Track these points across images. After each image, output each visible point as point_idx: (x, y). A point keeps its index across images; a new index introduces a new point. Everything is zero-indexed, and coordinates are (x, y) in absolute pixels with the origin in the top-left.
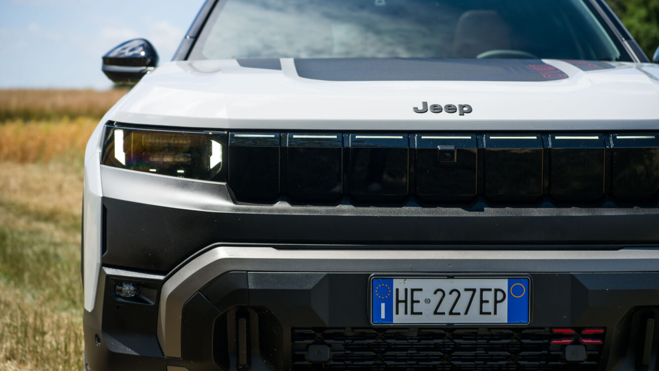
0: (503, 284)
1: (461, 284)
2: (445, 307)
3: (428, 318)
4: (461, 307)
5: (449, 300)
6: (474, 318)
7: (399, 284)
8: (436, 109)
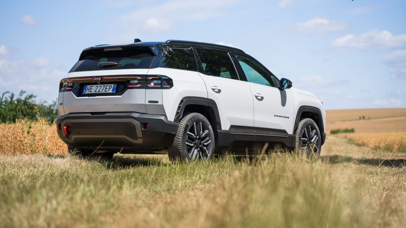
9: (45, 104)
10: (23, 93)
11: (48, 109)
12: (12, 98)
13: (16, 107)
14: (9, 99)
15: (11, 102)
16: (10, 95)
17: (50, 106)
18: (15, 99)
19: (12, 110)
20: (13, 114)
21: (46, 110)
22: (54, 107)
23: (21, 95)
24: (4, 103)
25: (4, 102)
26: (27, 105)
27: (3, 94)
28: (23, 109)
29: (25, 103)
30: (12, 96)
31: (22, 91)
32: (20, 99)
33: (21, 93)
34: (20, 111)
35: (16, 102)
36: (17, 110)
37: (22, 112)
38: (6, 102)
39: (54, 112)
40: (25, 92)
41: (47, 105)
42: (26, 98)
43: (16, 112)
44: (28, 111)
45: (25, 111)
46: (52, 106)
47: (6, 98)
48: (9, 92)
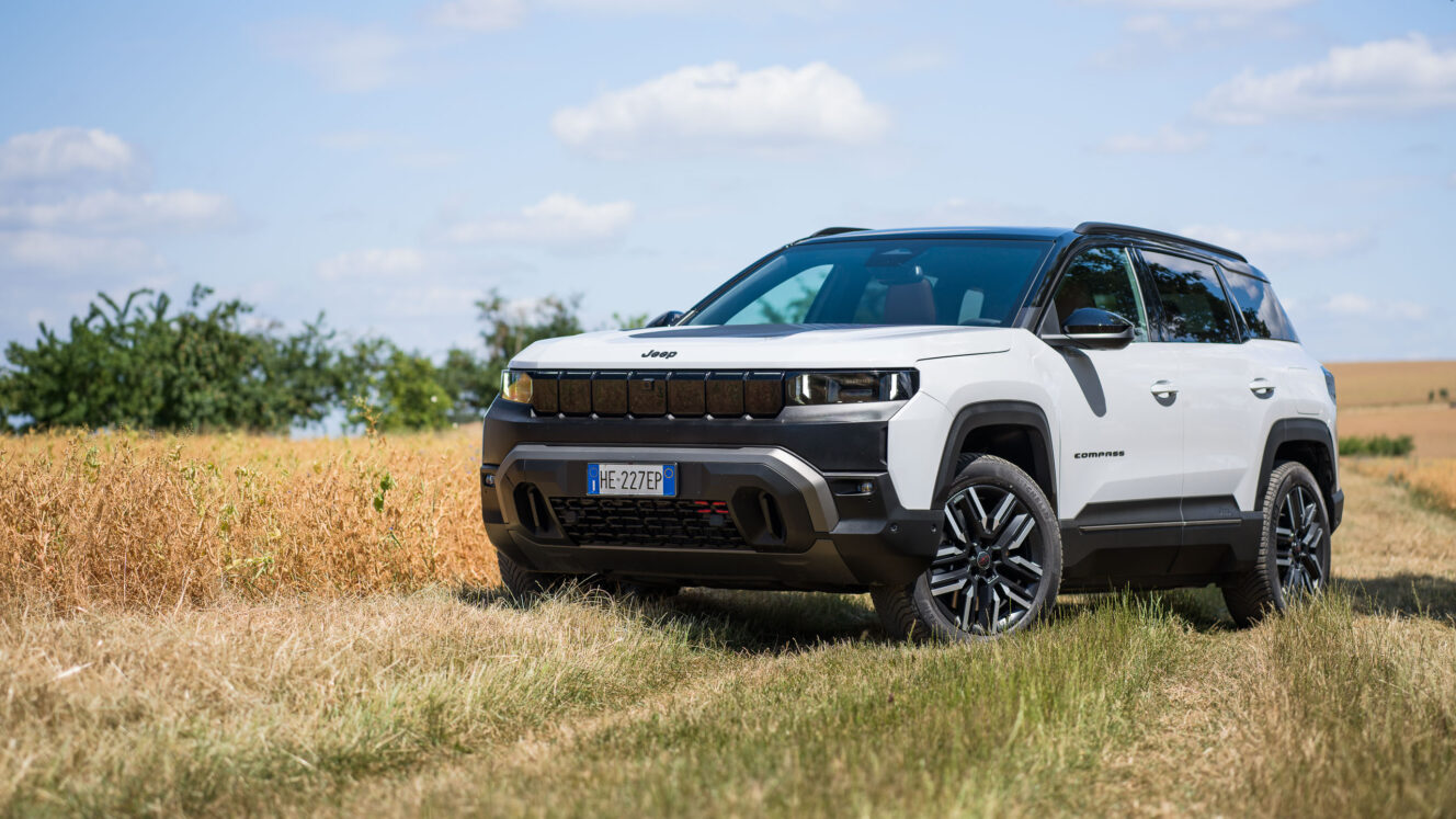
0: (660, 469)
1: (637, 468)
2: (628, 485)
3: (618, 492)
4: (636, 485)
5: (631, 478)
6: (643, 492)
7: (603, 468)
8: (655, 354)
9: (276, 334)
10: (202, 296)
11: (285, 350)
12: (160, 312)
13: (176, 346)
14: (151, 317)
15: (158, 329)
16: (155, 300)
17: (295, 341)
18: (171, 313)
19: (163, 357)
20: (164, 372)
21: (279, 356)
22: (308, 344)
23: (195, 304)
24: (131, 331)
25: (130, 325)
26: (218, 337)
27: (132, 296)
28: (201, 354)
29: (210, 331)
30: (162, 304)
31: (197, 287)
32: (192, 315)
33: (194, 294)
34: (193, 360)
35: (175, 327)
36: (182, 357)
37: (199, 365)
38: (138, 324)
39: (309, 362)
40: (209, 291)
41: (283, 335)
42: (214, 314)
43: (178, 366)
44: (221, 360)
45: (209, 360)
46: (301, 339)
47: (139, 311)
48: (151, 292)
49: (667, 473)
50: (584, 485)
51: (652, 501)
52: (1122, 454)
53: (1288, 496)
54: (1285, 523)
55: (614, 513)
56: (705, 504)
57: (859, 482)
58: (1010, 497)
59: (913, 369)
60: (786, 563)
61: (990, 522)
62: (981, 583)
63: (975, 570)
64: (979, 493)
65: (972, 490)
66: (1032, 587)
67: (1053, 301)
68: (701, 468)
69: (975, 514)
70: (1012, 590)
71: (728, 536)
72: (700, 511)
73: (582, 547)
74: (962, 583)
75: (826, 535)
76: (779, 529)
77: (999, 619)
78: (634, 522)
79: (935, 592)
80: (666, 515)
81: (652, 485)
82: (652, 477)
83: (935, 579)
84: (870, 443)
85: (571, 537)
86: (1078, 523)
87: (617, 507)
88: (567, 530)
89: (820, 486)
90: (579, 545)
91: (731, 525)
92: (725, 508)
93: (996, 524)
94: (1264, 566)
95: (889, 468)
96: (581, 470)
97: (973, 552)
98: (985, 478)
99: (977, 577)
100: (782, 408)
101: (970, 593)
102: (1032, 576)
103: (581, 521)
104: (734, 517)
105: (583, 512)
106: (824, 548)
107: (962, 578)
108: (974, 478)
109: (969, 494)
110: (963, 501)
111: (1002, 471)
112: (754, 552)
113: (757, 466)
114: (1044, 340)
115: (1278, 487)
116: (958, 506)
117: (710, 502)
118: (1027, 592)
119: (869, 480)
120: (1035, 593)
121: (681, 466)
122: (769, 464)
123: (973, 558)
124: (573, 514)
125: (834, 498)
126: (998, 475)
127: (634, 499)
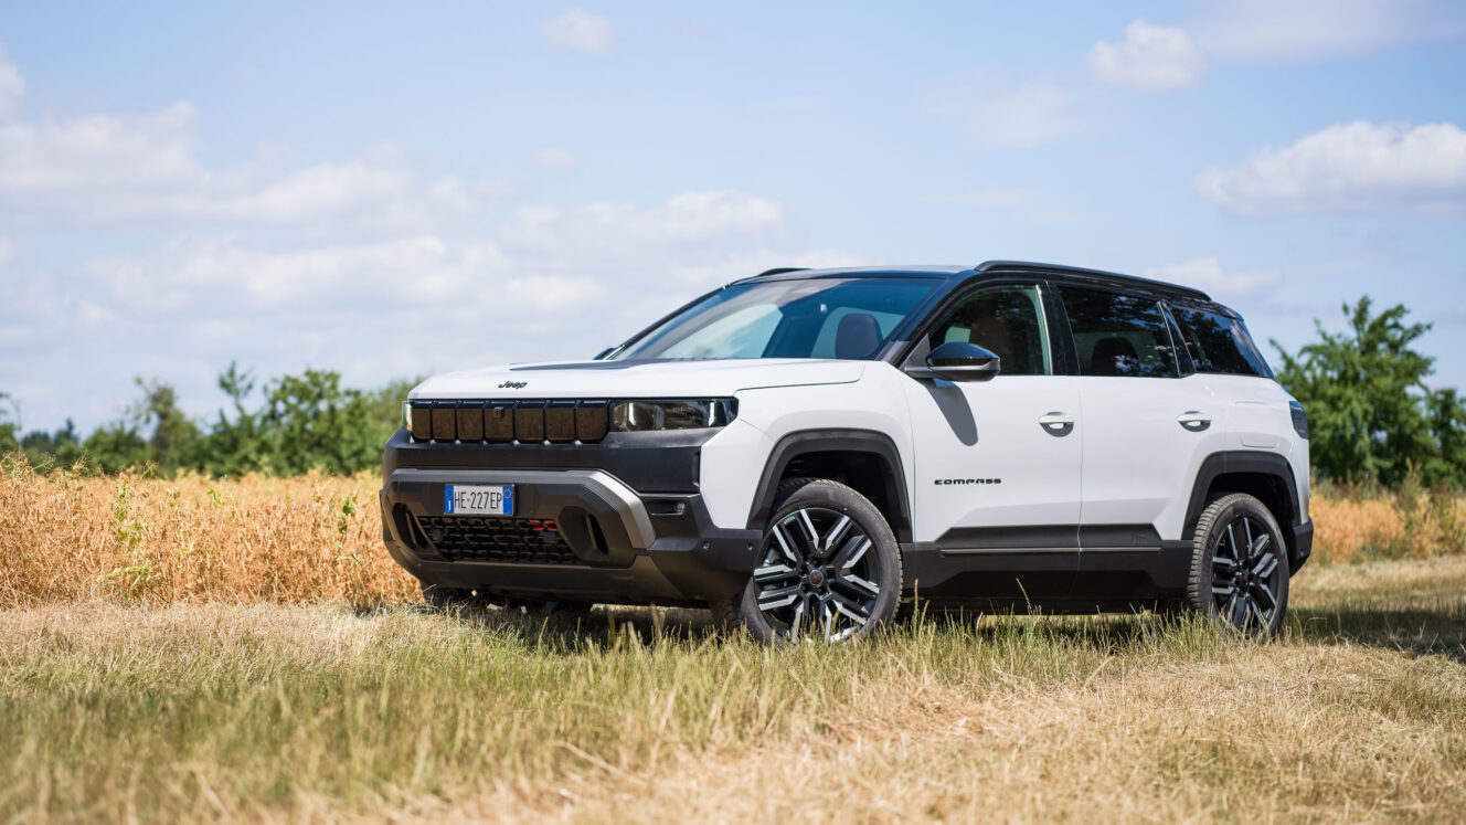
0: (500, 490)
1: (482, 489)
2: (476, 504)
3: (467, 511)
4: (482, 505)
5: (478, 498)
6: (487, 511)
7: (457, 489)
49: (506, 493)
50: (443, 506)
51: (495, 520)
52: (998, 481)
53: (1230, 527)
54: (1225, 551)
55: (500, 532)
56: (537, 522)
57: (673, 503)
58: (846, 519)
59: (733, 398)
60: (616, 578)
61: (822, 543)
62: (813, 600)
63: (807, 588)
64: (811, 515)
65: (803, 512)
66: (870, 604)
67: (927, 336)
68: (534, 489)
69: (807, 536)
70: (845, 606)
71: (561, 553)
72: (535, 529)
73: (455, 562)
74: (791, 599)
75: (644, 552)
76: (603, 546)
77: (831, 634)
78: (517, 541)
79: (763, 607)
80: (510, 532)
81: (494, 505)
82: (494, 497)
83: (763, 595)
84: (684, 467)
85: (443, 553)
86: (939, 546)
87: (471, 525)
88: (439, 546)
89: (636, 506)
90: (453, 560)
91: (562, 542)
92: (554, 526)
93: (829, 544)
94: (1196, 594)
95: (701, 490)
96: (440, 492)
97: (805, 570)
98: (818, 501)
99: (809, 594)
100: (606, 433)
101: (800, 609)
102: (868, 594)
103: (445, 538)
104: (562, 533)
105: (447, 531)
106: (644, 563)
107: (792, 594)
108: (805, 502)
109: (800, 516)
110: (795, 522)
111: (836, 494)
112: (588, 568)
113: (579, 488)
114: (907, 373)
115: (1215, 517)
116: (789, 526)
117: (542, 520)
118: (863, 609)
119: (682, 501)
120: (871, 610)
121: (517, 487)
122: (588, 485)
123: (805, 576)
124: (438, 531)
125: (650, 517)
126: (831, 498)
127: (483, 518)
